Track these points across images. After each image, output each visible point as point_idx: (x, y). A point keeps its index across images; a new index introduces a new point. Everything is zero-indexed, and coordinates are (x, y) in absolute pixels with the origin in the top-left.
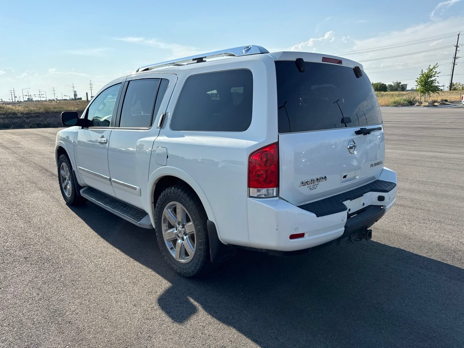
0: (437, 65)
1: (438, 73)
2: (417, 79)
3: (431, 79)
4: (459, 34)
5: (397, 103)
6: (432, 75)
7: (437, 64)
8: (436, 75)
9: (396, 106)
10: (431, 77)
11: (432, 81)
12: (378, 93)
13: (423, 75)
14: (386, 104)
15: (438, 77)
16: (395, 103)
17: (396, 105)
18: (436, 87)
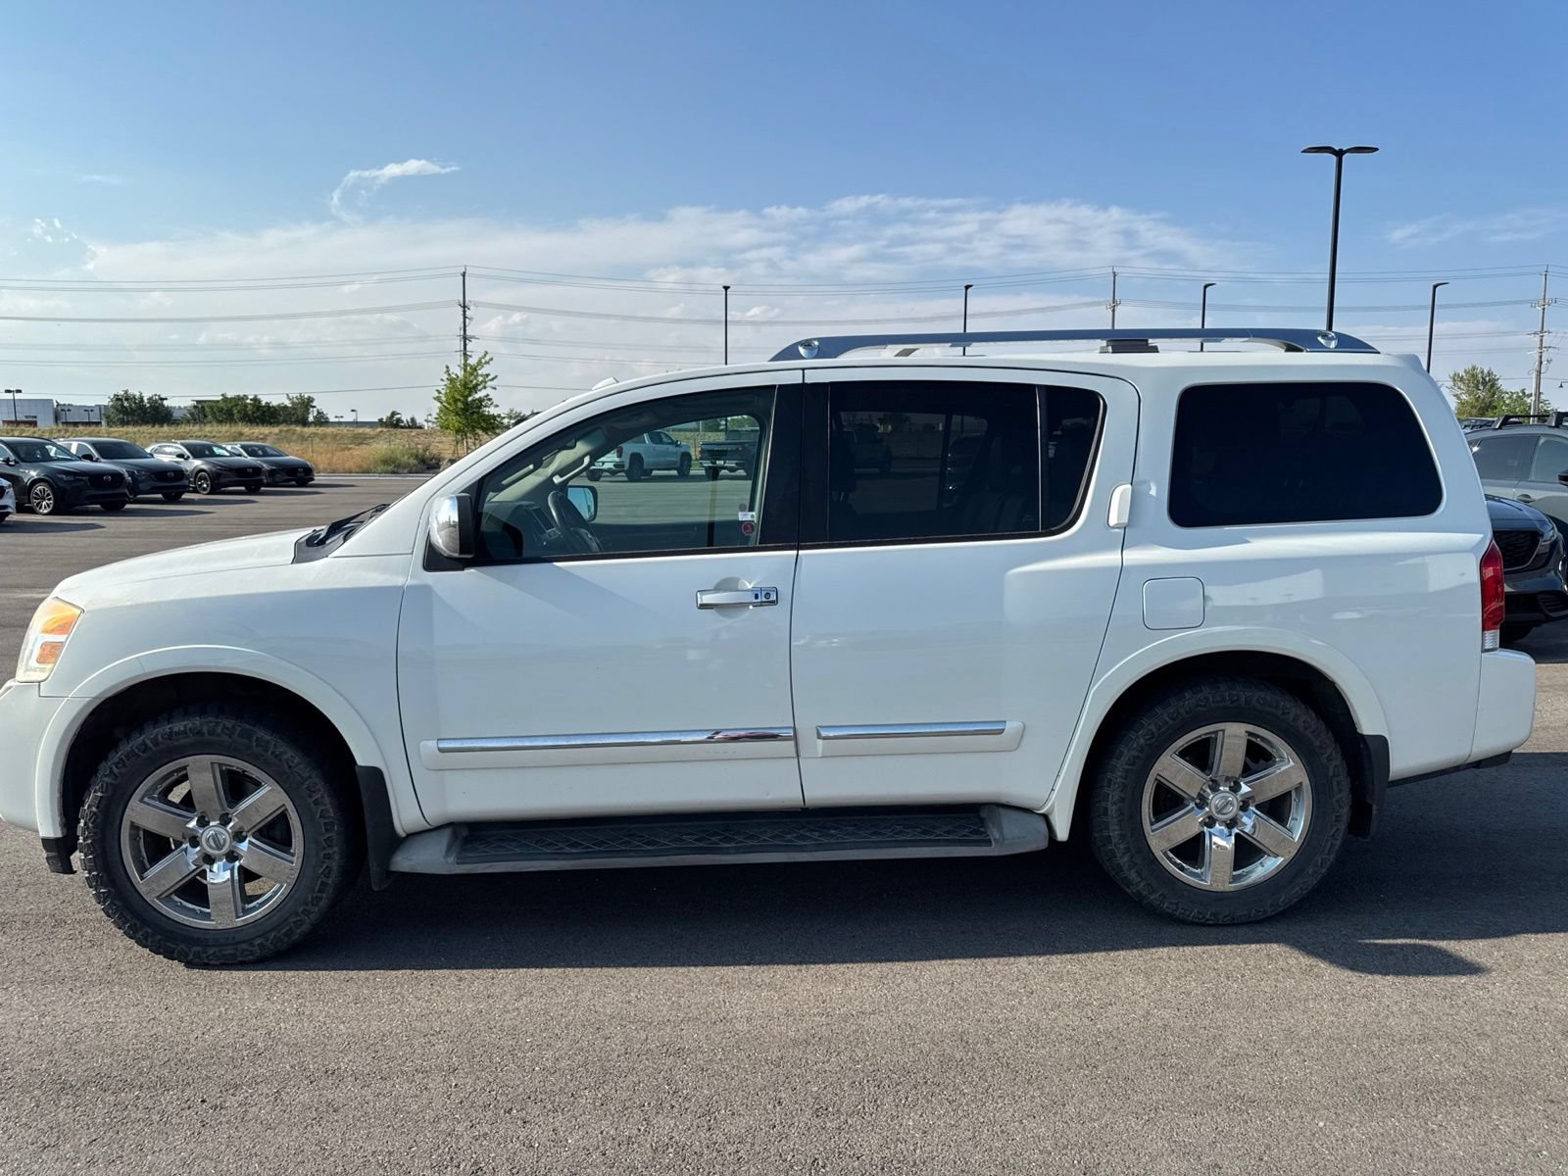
0: (485, 355)
1: (493, 379)
2: (437, 394)
3: (477, 396)
4: (464, 273)
5: (394, 462)
6: (477, 385)
7: (486, 353)
8: (489, 384)
9: (394, 472)
10: (475, 388)
11: (481, 400)
12: (285, 429)
13: (451, 380)
14: (360, 467)
15: (495, 388)
16: (385, 462)
17: (390, 468)
18: (494, 417)
